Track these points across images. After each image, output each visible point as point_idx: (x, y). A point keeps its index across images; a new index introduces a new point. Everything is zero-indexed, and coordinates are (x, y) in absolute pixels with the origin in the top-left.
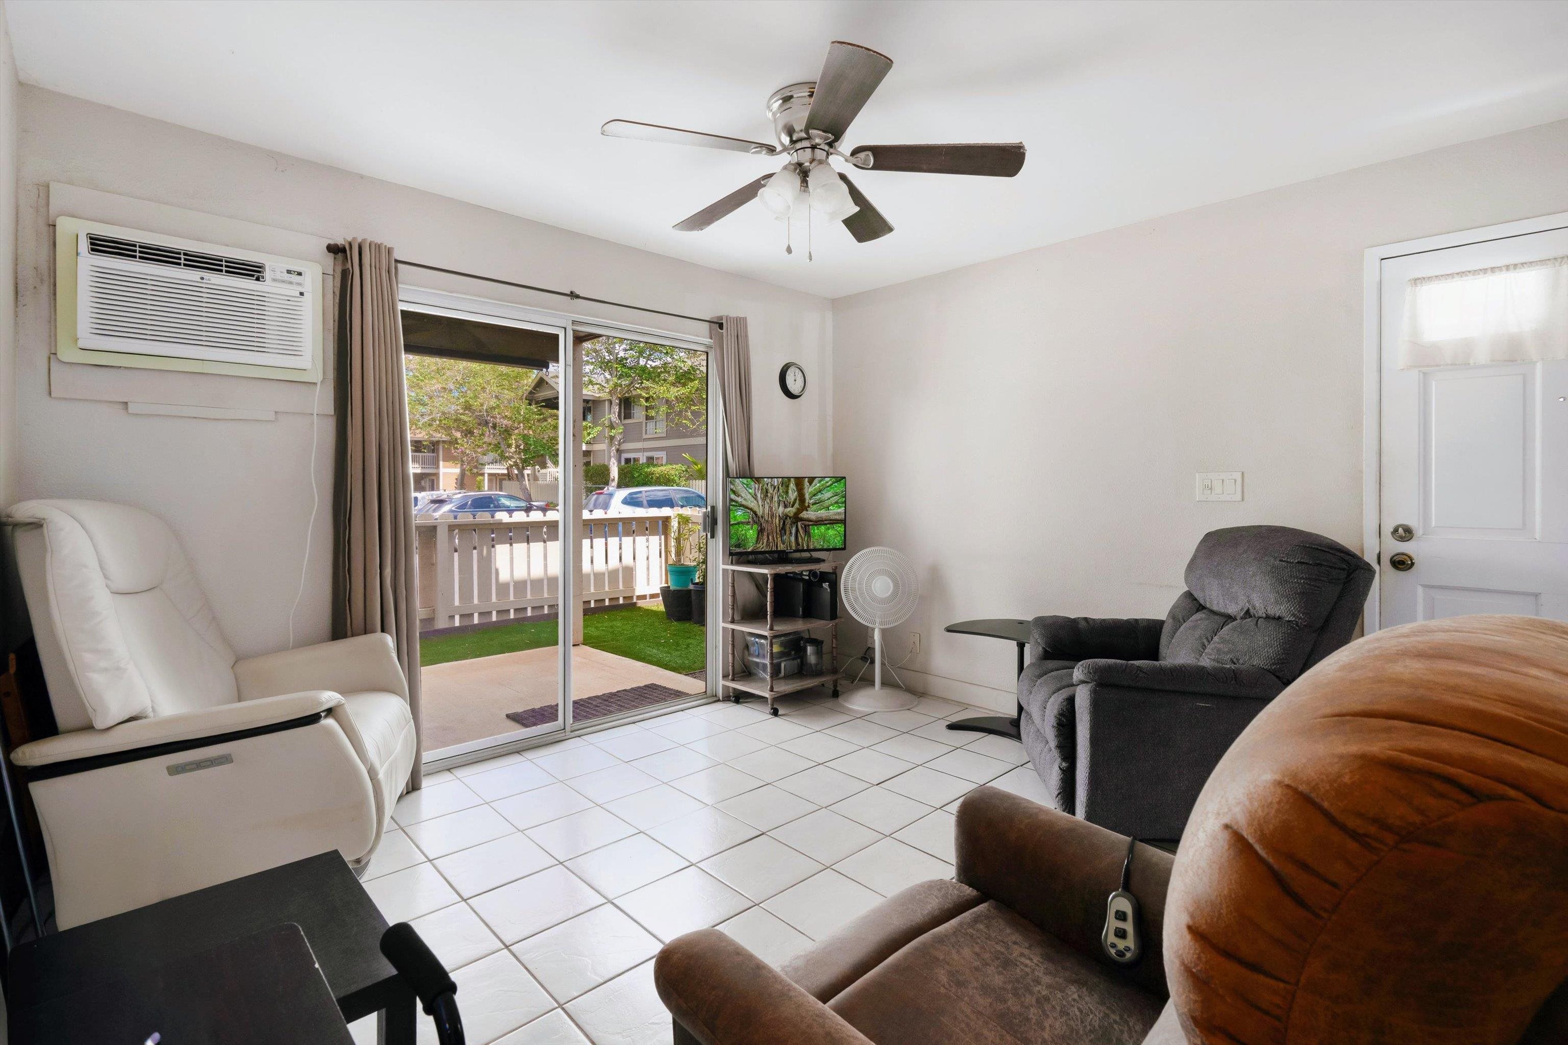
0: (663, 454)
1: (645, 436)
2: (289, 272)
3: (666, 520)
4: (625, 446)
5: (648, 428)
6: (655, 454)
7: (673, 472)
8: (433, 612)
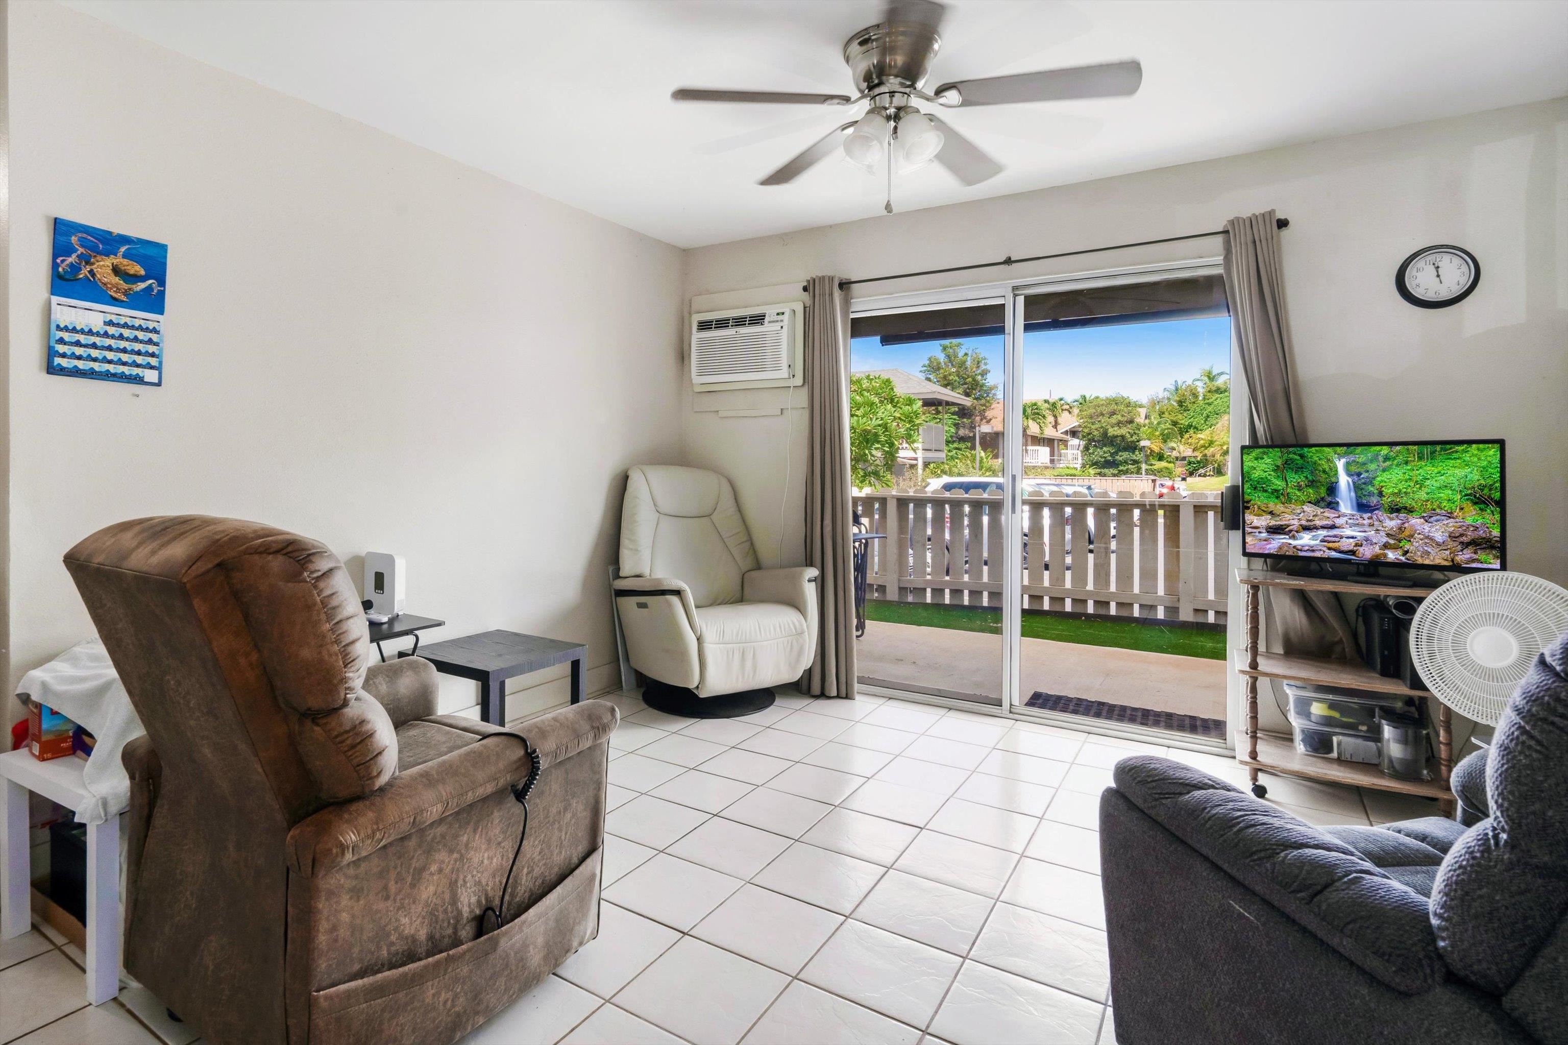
2: (778, 314)
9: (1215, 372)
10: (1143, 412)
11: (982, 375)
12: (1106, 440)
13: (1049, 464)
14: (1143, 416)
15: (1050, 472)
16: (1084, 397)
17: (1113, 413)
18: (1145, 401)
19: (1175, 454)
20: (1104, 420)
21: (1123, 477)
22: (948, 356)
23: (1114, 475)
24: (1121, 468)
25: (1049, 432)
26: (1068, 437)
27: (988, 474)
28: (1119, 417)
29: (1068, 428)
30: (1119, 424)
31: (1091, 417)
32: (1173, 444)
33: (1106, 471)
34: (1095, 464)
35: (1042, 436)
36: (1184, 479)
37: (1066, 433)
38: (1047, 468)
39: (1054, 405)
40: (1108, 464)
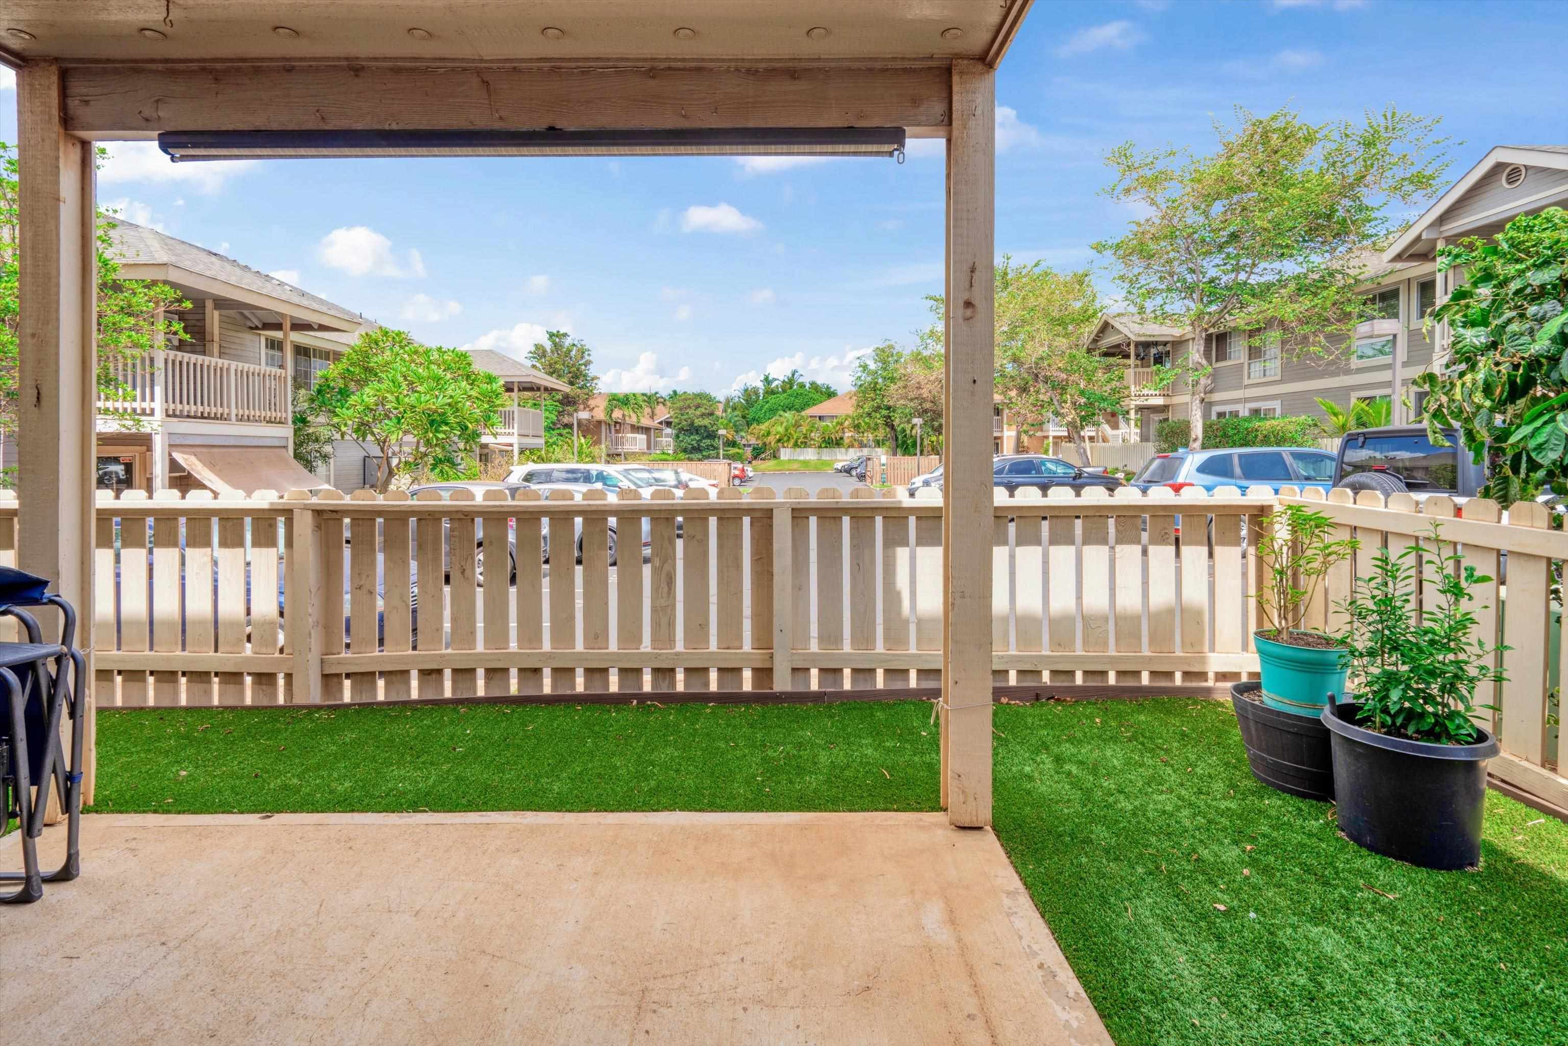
0: (1276, 405)
1: (1246, 382)
3: (1260, 514)
4: (1217, 397)
5: (1252, 369)
6: (1263, 405)
7: (1291, 427)
8: (772, 657)
9: (770, 378)
10: (721, 407)
11: (586, 366)
12: (692, 429)
13: (646, 450)
14: (721, 410)
15: (646, 457)
16: (675, 392)
17: (698, 407)
18: (722, 399)
19: (744, 442)
20: (691, 411)
21: (706, 462)
22: (555, 344)
23: (699, 460)
24: (704, 453)
25: (645, 422)
26: (663, 427)
27: (587, 460)
28: (703, 410)
29: (662, 419)
30: (703, 415)
31: (681, 409)
32: (743, 434)
33: (692, 456)
34: (685, 450)
35: (639, 425)
36: (750, 462)
37: (661, 423)
38: (644, 453)
39: (649, 398)
40: (697, 449)
